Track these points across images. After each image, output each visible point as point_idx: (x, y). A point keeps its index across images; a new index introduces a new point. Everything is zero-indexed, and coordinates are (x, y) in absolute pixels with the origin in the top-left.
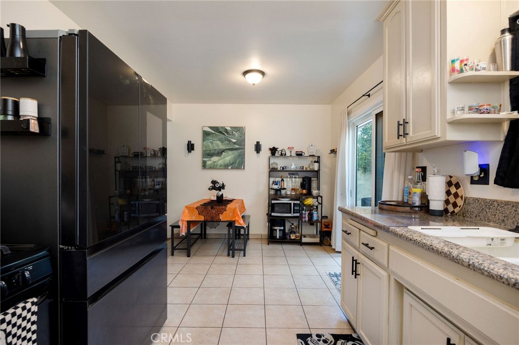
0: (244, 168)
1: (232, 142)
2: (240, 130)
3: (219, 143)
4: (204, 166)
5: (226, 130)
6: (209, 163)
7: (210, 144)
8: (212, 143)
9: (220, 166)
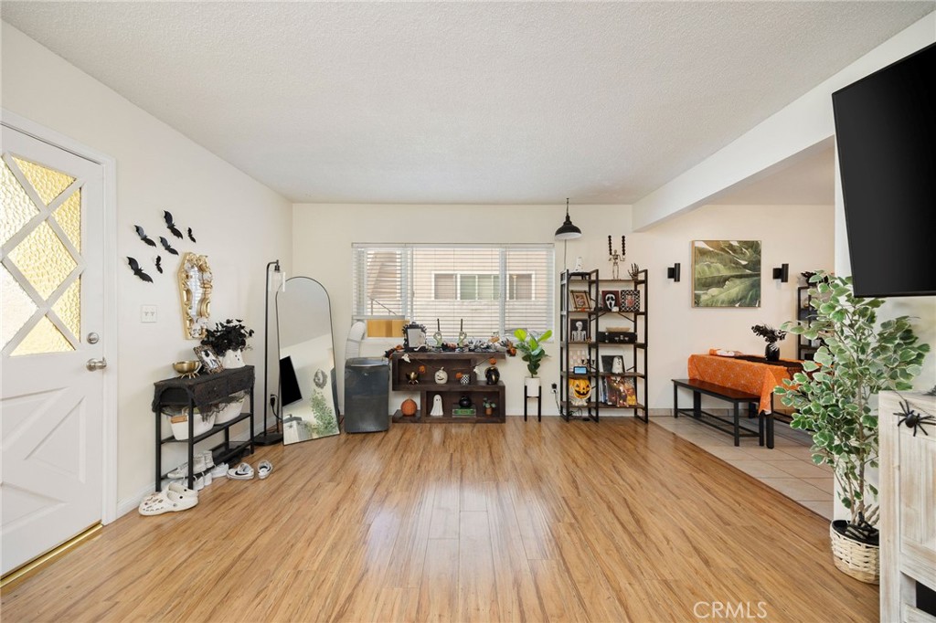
0: (759, 306)
1: (740, 264)
2: (754, 247)
3: (720, 266)
4: (697, 302)
5: (731, 245)
6: (704, 298)
7: (706, 268)
8: (709, 266)
9: (722, 303)
